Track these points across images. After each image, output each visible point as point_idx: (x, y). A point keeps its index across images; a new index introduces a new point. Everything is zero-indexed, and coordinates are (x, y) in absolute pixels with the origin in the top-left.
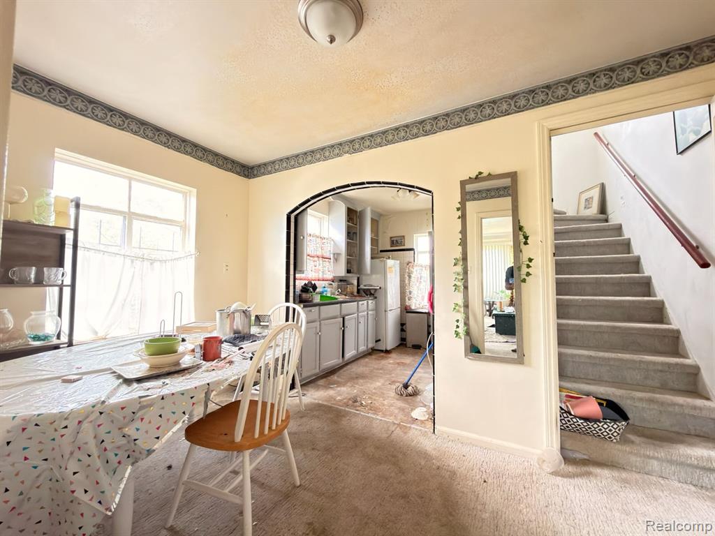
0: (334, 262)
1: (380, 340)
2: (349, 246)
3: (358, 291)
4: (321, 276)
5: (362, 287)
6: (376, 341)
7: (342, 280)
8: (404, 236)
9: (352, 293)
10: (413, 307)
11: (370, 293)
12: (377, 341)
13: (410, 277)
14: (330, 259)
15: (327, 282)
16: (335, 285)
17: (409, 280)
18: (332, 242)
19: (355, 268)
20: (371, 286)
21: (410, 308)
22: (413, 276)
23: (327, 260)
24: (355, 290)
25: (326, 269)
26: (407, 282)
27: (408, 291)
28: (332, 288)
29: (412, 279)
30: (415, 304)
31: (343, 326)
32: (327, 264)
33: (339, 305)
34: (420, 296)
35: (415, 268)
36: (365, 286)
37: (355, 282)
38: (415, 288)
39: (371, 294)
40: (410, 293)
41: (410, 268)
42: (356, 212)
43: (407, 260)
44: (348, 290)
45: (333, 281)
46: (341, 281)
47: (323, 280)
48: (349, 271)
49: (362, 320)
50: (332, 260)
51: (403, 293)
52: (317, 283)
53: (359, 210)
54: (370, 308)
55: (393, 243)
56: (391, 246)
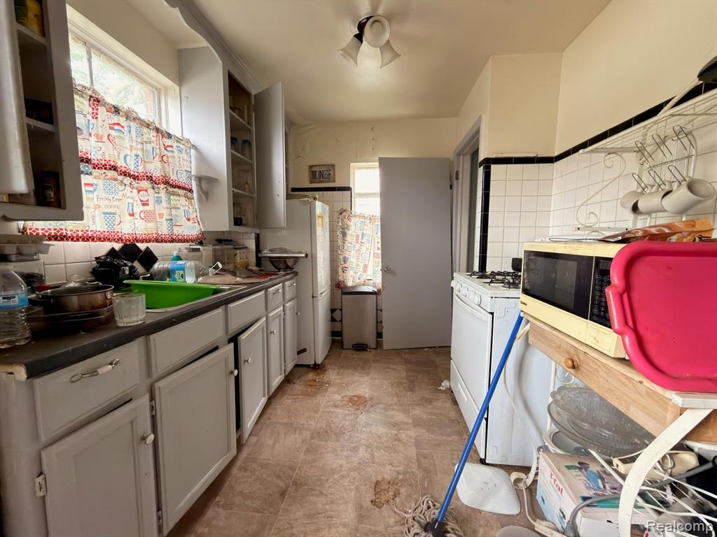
0: (200, 199)
1: (304, 350)
2: (236, 164)
3: (259, 261)
4: (164, 230)
5: (266, 253)
6: (299, 353)
7: (222, 240)
8: (333, 166)
9: (246, 267)
10: (350, 284)
11: (284, 266)
12: (301, 352)
13: (344, 234)
14: (191, 191)
15: (187, 245)
16: (207, 251)
17: (344, 240)
18: (193, 151)
19: (249, 216)
20: (286, 251)
21: (346, 286)
22: (349, 233)
23: (181, 192)
24: (253, 259)
25: (181, 212)
26: (340, 243)
27: (341, 257)
28: (200, 259)
29: (349, 238)
30: (354, 277)
31: (237, 366)
32: (183, 201)
33: (220, 311)
34: (362, 265)
35: (354, 220)
36: (272, 251)
37: (252, 245)
38: (353, 252)
39: (287, 267)
40: (345, 260)
41: (346, 220)
42: (247, 94)
43: (338, 207)
44: (238, 260)
45: (201, 243)
46: (220, 241)
47: (172, 241)
48: (238, 222)
49: (275, 327)
50: (195, 195)
51: (336, 262)
52: (156, 248)
53: (254, 91)
54: (288, 296)
55: (314, 174)
56: (311, 182)
